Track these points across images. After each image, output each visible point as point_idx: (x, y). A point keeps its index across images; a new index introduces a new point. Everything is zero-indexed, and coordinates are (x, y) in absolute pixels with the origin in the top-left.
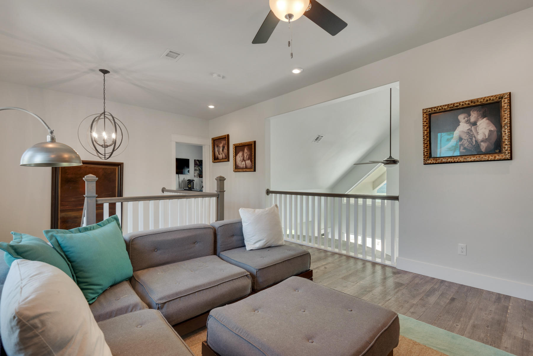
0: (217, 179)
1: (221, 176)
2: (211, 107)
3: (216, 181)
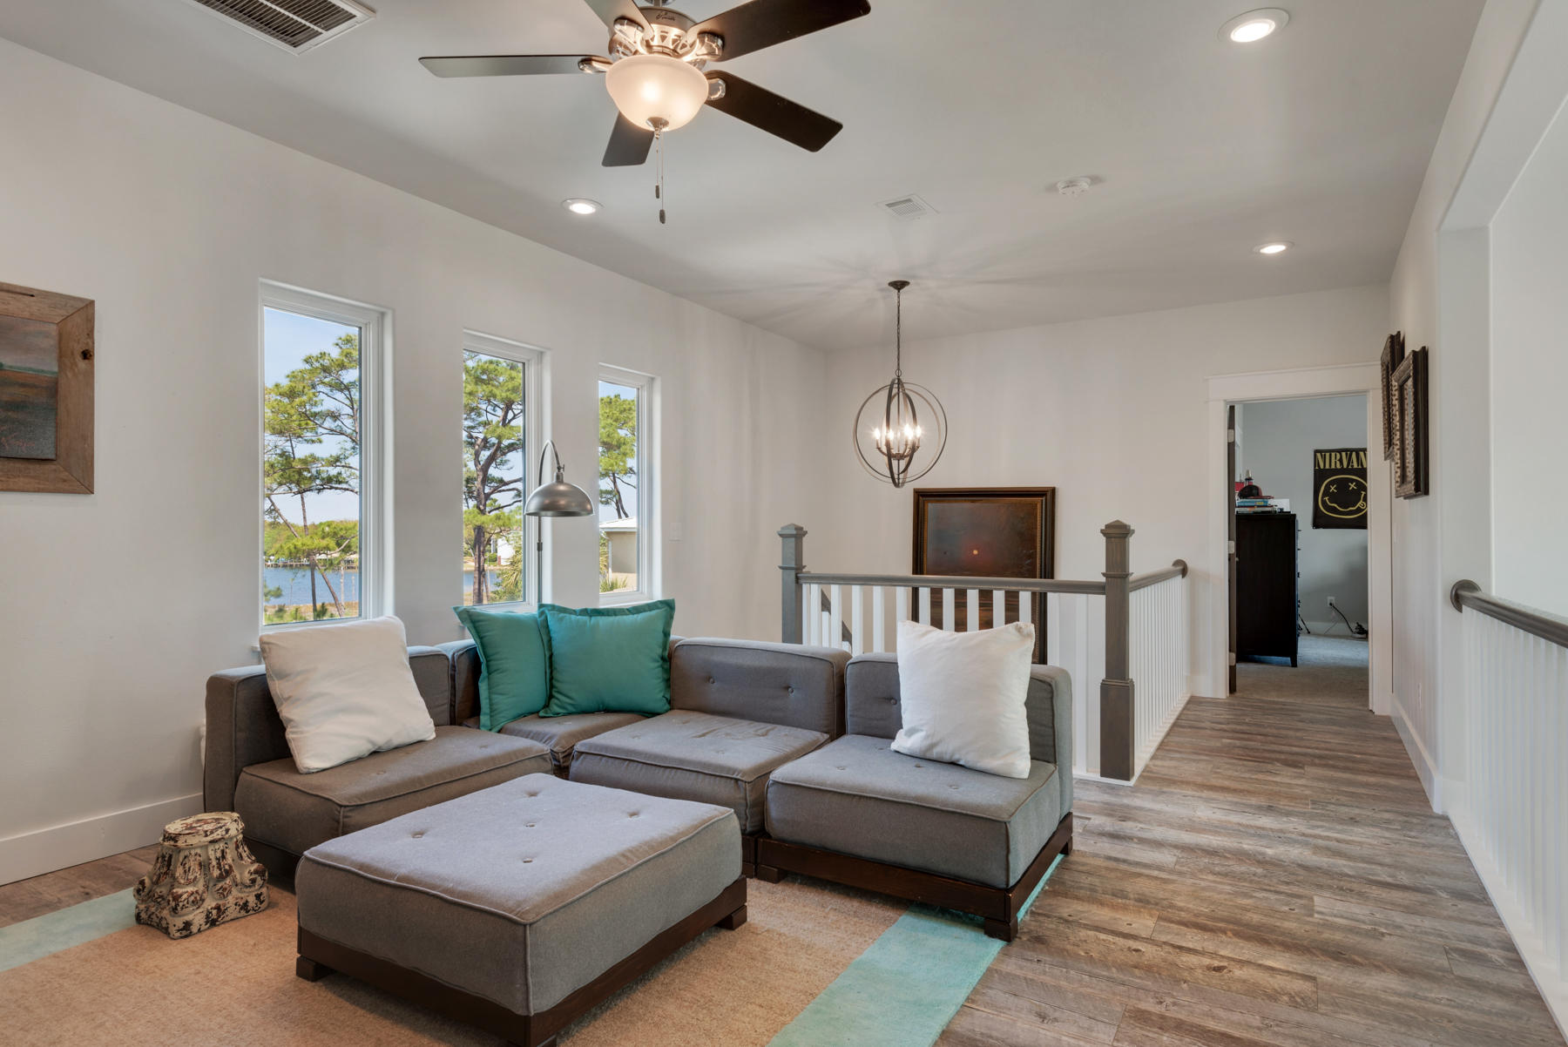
0: (1109, 531)
1: (1118, 521)
2: (1273, 249)
3: (1105, 538)
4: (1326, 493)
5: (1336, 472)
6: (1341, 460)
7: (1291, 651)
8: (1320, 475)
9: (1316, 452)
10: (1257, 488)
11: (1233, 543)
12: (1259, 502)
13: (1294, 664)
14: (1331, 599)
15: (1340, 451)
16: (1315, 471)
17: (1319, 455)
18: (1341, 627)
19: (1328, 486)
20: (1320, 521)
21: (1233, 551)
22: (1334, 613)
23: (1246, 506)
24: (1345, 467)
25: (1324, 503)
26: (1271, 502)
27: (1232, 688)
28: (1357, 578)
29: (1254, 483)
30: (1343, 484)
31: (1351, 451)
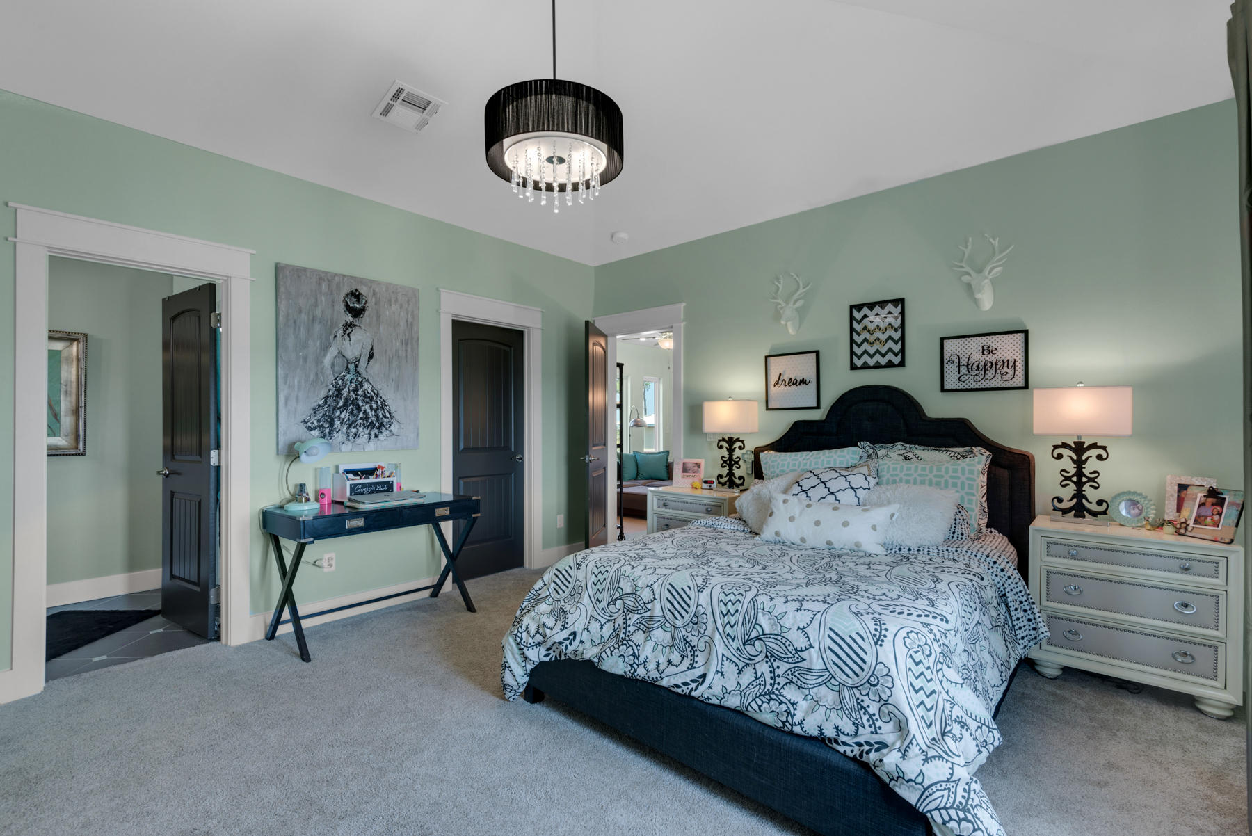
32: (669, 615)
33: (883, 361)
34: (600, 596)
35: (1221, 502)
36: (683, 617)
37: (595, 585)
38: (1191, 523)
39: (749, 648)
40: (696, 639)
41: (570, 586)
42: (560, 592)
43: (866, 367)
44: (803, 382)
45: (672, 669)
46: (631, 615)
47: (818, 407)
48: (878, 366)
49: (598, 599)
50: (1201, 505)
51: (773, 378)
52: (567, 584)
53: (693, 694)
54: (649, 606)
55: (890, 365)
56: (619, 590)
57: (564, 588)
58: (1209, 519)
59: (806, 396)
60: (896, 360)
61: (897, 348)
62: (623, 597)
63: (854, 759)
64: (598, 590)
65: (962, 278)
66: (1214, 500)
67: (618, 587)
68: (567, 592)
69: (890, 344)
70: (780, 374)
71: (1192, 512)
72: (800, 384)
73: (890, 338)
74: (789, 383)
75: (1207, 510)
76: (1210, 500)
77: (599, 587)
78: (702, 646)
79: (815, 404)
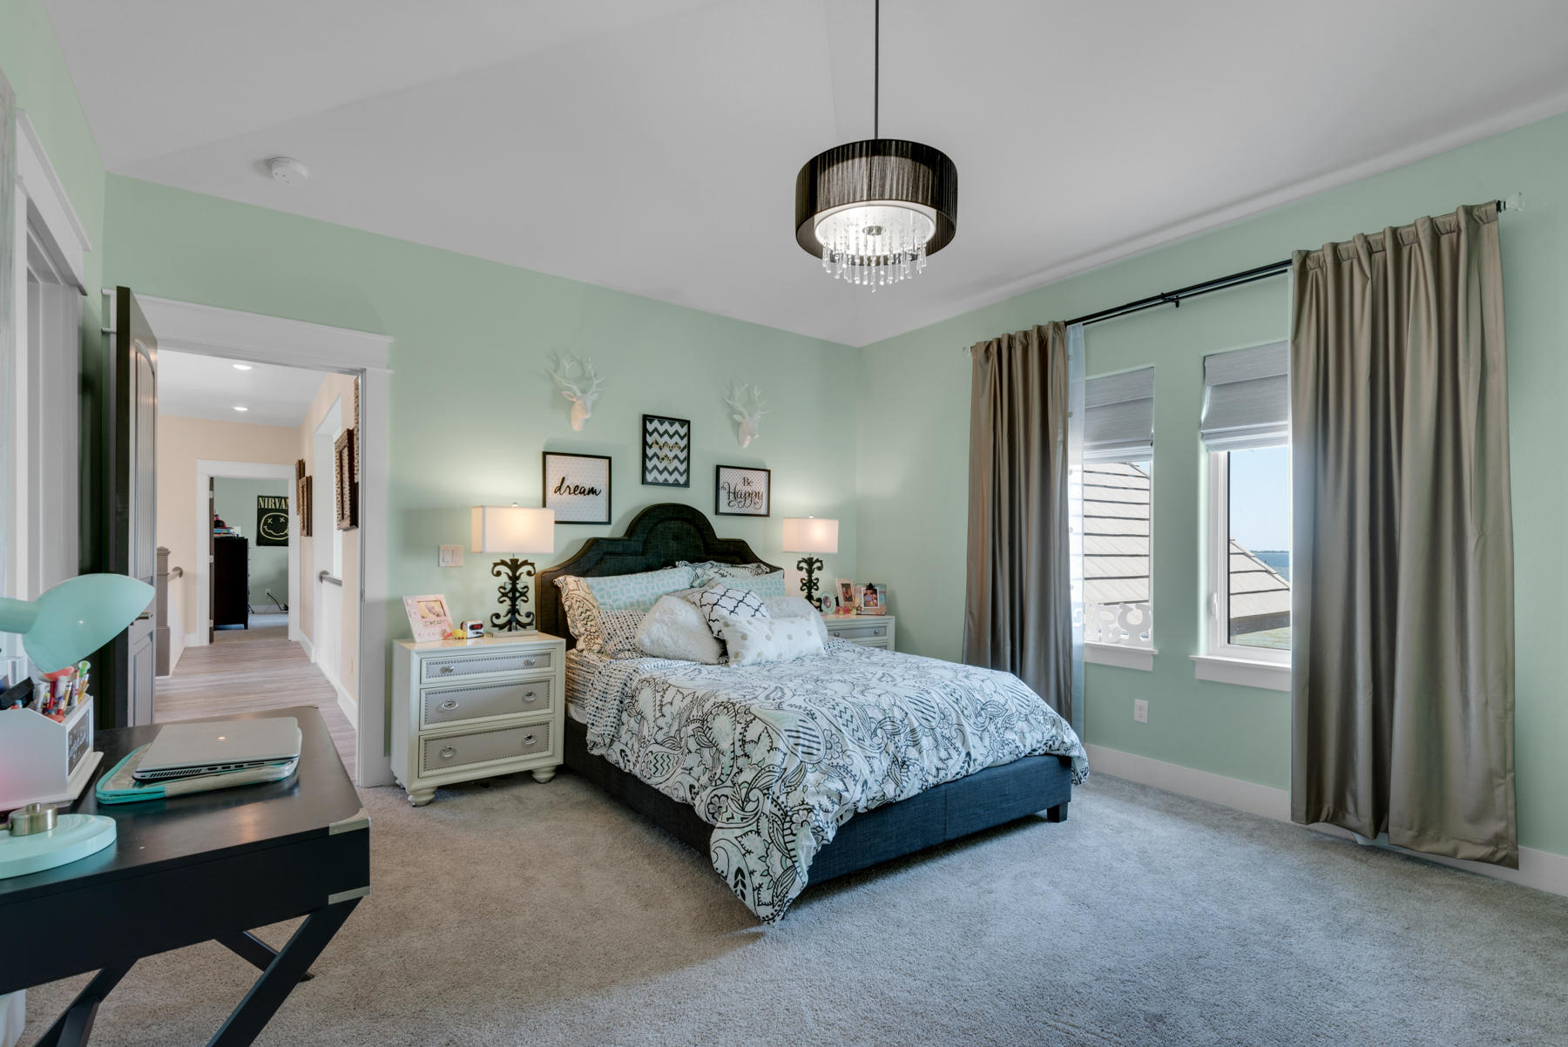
4: (265, 523)
5: (271, 510)
6: (275, 503)
7: (245, 621)
8: (261, 512)
9: (259, 497)
10: (222, 522)
11: (212, 557)
12: (225, 531)
13: (246, 627)
14: (268, 590)
15: (274, 498)
16: (258, 509)
17: (260, 499)
18: (275, 608)
19: (266, 520)
20: (261, 541)
21: (212, 561)
22: (270, 599)
23: (221, 533)
24: (278, 507)
25: (264, 530)
26: (231, 531)
27: (211, 640)
28: (283, 576)
29: (220, 519)
30: (276, 518)
31: (282, 498)
32: (924, 722)
33: (671, 479)
34: (860, 734)
35: (875, 592)
36: (934, 718)
37: (847, 726)
38: (863, 606)
39: (979, 718)
40: (948, 730)
41: (821, 740)
42: (815, 752)
43: (655, 483)
44: (592, 491)
45: (950, 762)
46: (897, 738)
47: (609, 522)
48: (665, 483)
49: (859, 739)
50: (865, 595)
51: (553, 483)
52: (816, 739)
53: (970, 771)
54: (906, 722)
55: (676, 484)
56: (872, 720)
57: (815, 745)
58: (871, 603)
59: (593, 508)
60: (682, 480)
61: (682, 468)
62: (880, 724)
63: (1046, 754)
64: (853, 729)
65: (735, 416)
66: (871, 591)
67: (870, 718)
68: (822, 747)
69: (676, 463)
70: (564, 479)
71: (861, 600)
72: (588, 494)
73: (676, 457)
74: (575, 491)
75: (869, 597)
76: (869, 591)
77: (851, 726)
78: (954, 734)
79: (605, 519)
